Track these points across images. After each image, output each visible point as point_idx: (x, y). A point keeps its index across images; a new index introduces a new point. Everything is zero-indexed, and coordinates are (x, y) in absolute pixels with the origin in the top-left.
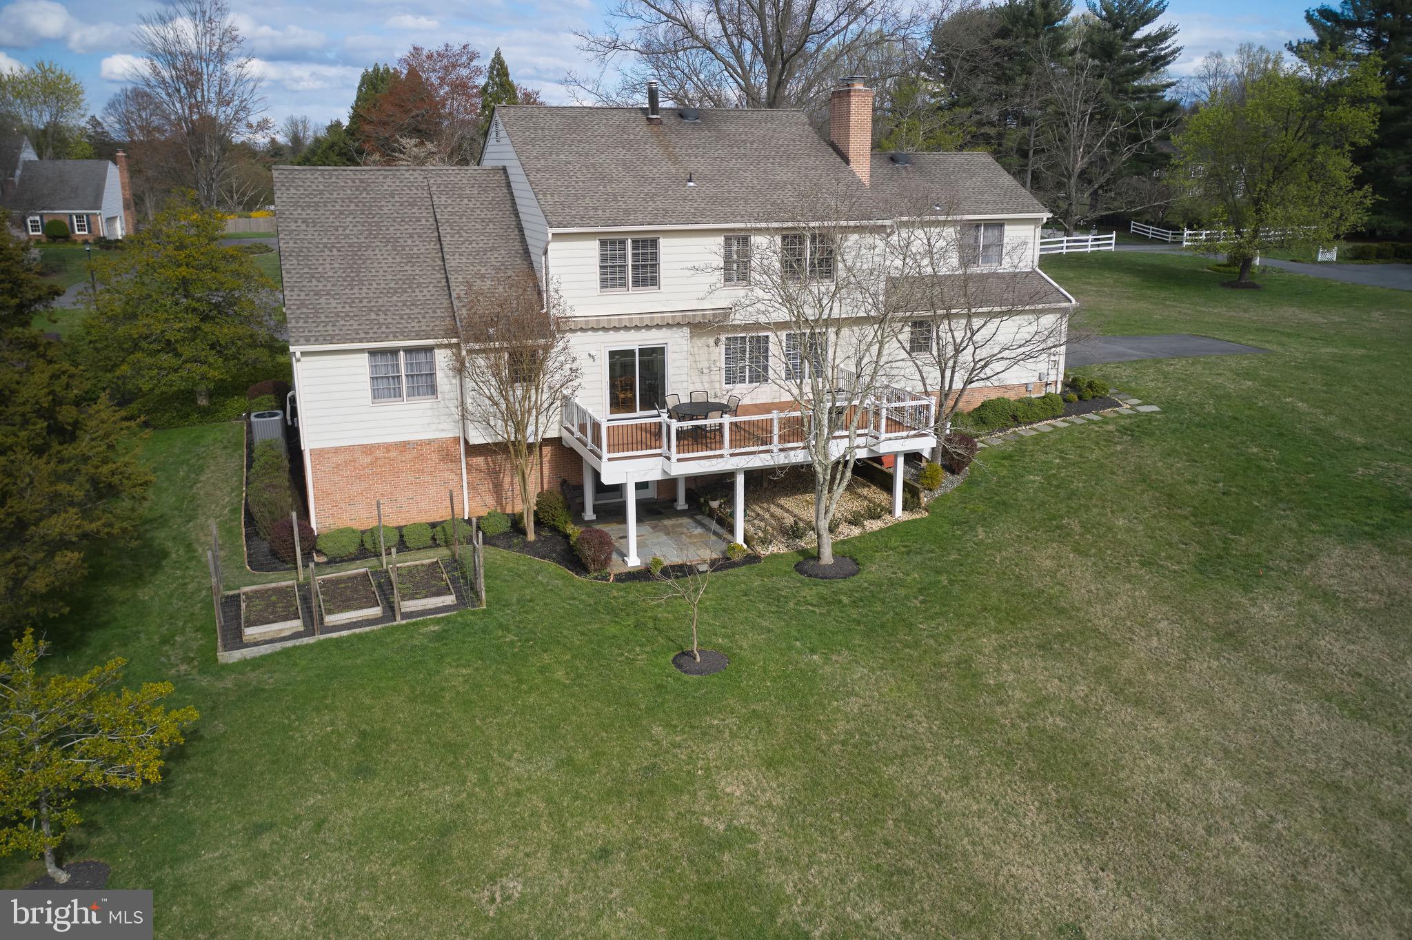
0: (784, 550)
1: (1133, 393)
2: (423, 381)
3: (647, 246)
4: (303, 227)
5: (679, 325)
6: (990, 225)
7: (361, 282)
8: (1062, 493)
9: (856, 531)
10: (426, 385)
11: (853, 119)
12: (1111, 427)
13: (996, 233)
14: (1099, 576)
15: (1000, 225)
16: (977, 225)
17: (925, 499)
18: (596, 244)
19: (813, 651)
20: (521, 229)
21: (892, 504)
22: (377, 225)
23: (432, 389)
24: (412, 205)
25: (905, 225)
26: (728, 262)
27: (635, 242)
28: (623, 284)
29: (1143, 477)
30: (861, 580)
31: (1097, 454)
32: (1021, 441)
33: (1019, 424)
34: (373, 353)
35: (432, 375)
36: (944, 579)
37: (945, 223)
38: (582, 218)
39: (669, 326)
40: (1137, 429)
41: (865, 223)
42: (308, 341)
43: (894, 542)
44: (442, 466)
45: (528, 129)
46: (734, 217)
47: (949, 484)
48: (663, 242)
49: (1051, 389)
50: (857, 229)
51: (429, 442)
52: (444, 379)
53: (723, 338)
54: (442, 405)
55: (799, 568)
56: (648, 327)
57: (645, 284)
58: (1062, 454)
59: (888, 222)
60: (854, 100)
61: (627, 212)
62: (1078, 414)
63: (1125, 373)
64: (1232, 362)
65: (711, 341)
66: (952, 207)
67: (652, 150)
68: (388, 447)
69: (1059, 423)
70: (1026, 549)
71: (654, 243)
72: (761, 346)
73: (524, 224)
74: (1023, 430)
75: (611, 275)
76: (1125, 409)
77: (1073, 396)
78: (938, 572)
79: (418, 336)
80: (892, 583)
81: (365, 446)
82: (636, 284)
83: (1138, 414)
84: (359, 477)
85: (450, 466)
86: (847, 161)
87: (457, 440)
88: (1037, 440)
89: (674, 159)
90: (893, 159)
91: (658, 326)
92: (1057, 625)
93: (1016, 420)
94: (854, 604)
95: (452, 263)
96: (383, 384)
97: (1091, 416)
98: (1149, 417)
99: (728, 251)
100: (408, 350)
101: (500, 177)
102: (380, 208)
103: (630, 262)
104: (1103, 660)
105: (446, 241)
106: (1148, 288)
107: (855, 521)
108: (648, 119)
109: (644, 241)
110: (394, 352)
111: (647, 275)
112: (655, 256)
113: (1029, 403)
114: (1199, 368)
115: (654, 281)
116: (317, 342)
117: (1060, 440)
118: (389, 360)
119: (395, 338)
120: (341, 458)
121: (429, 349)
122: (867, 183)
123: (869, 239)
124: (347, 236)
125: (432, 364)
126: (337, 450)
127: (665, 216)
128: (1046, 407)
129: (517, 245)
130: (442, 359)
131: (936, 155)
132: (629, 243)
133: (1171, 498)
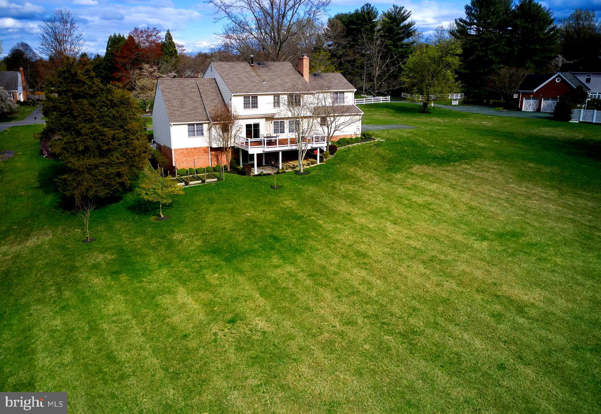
0: (291, 171)
1: (379, 137)
2: (200, 132)
3: (255, 97)
4: (168, 94)
5: (263, 118)
6: (340, 92)
7: (184, 108)
8: (358, 158)
9: (308, 167)
10: (201, 133)
11: (304, 65)
12: (372, 144)
13: (342, 95)
14: (364, 172)
15: (343, 92)
16: (337, 93)
17: (325, 160)
18: (242, 98)
19: (300, 185)
20: (221, 94)
21: (317, 162)
22: (185, 93)
23: (202, 134)
24: (193, 88)
25: (317, 93)
26: (274, 102)
27: (252, 97)
28: (249, 107)
29: (378, 154)
30: (310, 175)
31: (367, 150)
32: (349, 148)
33: (349, 144)
34: (189, 125)
35: (202, 130)
36: (329, 174)
37: (328, 92)
38: (239, 91)
39: (260, 118)
40: (378, 145)
41: (308, 92)
42: (174, 122)
43: (317, 168)
44: (204, 154)
45: (221, 68)
46: (276, 90)
47: (331, 157)
48: (259, 97)
49: (358, 136)
50: (307, 94)
51: (201, 148)
52: (206, 132)
53: (273, 121)
54: (204, 138)
55: (295, 173)
56: (255, 118)
57: (254, 108)
58: (359, 150)
59: (314, 92)
60: (304, 60)
61: (250, 90)
62: (364, 142)
63: (378, 133)
64: (408, 130)
65: (270, 122)
66: (329, 88)
67: (253, 74)
68: (192, 149)
69: (359, 144)
70: (348, 168)
71: (257, 97)
72: (282, 124)
73: (222, 93)
74: (350, 146)
75: (246, 105)
76: (377, 140)
77: (364, 138)
78: (328, 173)
79: (200, 121)
80: (317, 175)
81: (186, 148)
82: (252, 107)
83: (380, 141)
84: (185, 156)
85: (206, 154)
86: (303, 76)
87: (208, 147)
88: (353, 147)
89: (259, 76)
90: (315, 75)
91: (258, 118)
92: (353, 180)
93: (348, 143)
94: (309, 179)
95: (206, 102)
96: (191, 133)
97: (368, 142)
98: (382, 142)
99: (274, 99)
100: (197, 124)
101: (214, 81)
102: (186, 89)
103: (251, 102)
104: (362, 184)
105: (203, 97)
106: (396, 113)
107: (308, 165)
108: (251, 65)
109: (254, 97)
110: (193, 124)
111: (255, 105)
112: (257, 100)
113: (351, 139)
114: (399, 131)
115: (257, 107)
116: (176, 122)
117: (359, 147)
118: (192, 127)
119: (194, 121)
120: (180, 151)
121: (202, 124)
122: (308, 82)
123: (309, 96)
124: (179, 96)
125: (202, 128)
126: (180, 149)
127: (259, 90)
128: (357, 140)
129: (221, 98)
130: (205, 127)
131: (326, 74)
132: (251, 97)
133: (383, 158)
